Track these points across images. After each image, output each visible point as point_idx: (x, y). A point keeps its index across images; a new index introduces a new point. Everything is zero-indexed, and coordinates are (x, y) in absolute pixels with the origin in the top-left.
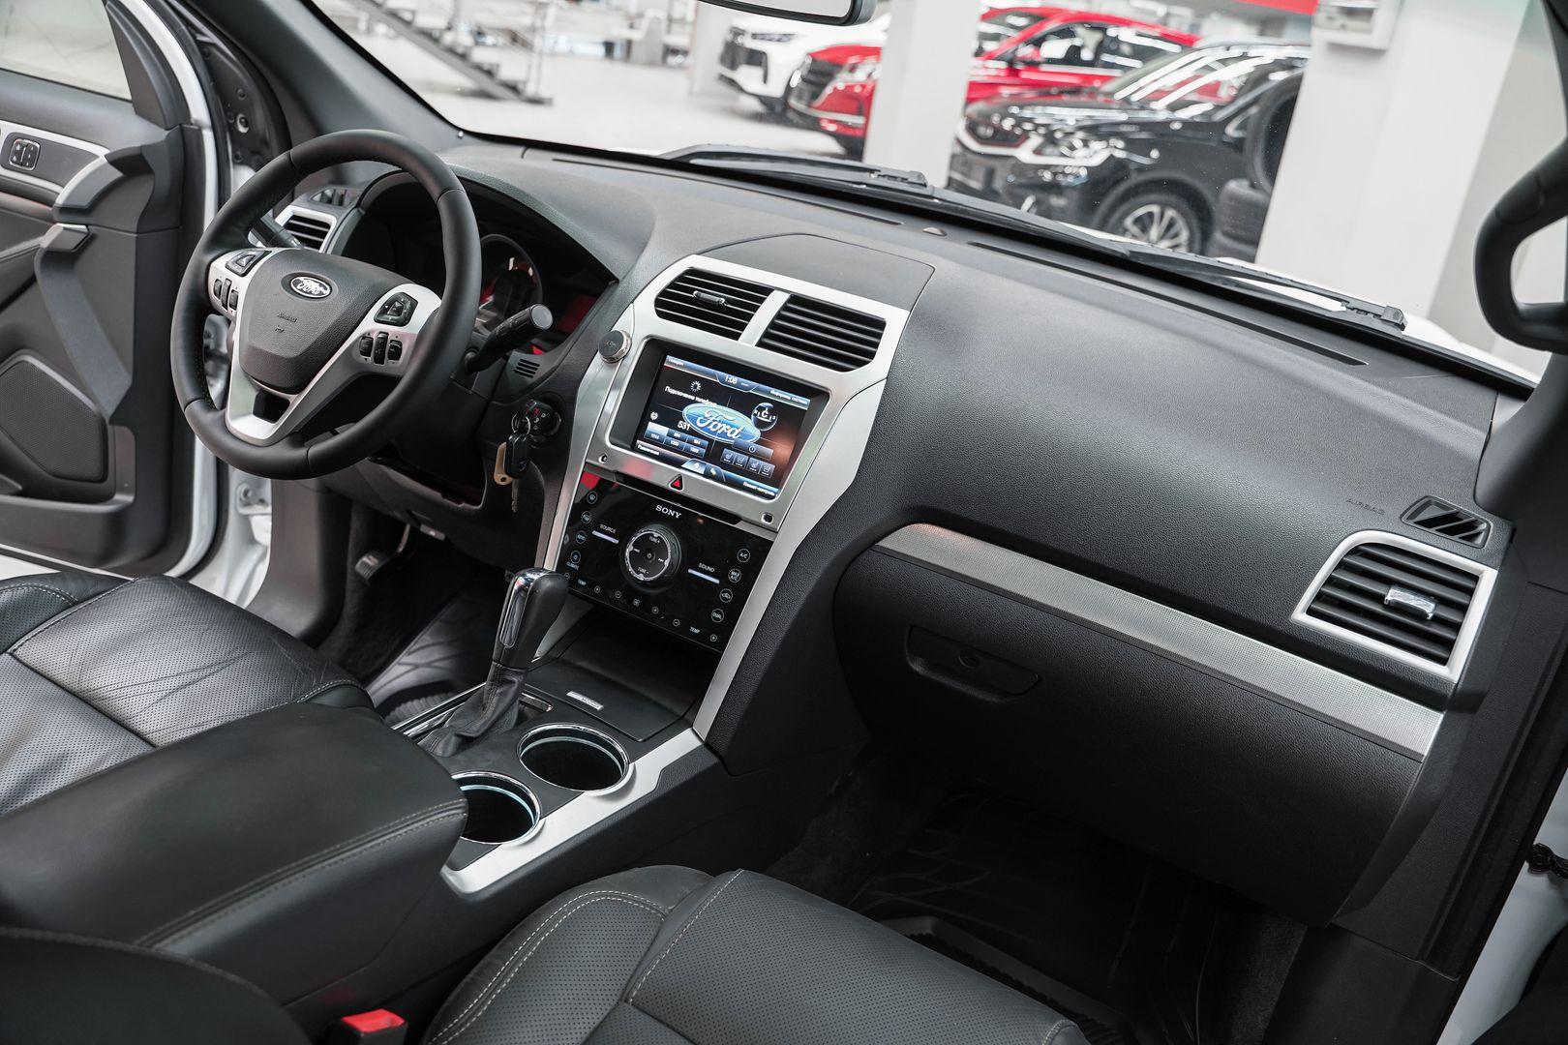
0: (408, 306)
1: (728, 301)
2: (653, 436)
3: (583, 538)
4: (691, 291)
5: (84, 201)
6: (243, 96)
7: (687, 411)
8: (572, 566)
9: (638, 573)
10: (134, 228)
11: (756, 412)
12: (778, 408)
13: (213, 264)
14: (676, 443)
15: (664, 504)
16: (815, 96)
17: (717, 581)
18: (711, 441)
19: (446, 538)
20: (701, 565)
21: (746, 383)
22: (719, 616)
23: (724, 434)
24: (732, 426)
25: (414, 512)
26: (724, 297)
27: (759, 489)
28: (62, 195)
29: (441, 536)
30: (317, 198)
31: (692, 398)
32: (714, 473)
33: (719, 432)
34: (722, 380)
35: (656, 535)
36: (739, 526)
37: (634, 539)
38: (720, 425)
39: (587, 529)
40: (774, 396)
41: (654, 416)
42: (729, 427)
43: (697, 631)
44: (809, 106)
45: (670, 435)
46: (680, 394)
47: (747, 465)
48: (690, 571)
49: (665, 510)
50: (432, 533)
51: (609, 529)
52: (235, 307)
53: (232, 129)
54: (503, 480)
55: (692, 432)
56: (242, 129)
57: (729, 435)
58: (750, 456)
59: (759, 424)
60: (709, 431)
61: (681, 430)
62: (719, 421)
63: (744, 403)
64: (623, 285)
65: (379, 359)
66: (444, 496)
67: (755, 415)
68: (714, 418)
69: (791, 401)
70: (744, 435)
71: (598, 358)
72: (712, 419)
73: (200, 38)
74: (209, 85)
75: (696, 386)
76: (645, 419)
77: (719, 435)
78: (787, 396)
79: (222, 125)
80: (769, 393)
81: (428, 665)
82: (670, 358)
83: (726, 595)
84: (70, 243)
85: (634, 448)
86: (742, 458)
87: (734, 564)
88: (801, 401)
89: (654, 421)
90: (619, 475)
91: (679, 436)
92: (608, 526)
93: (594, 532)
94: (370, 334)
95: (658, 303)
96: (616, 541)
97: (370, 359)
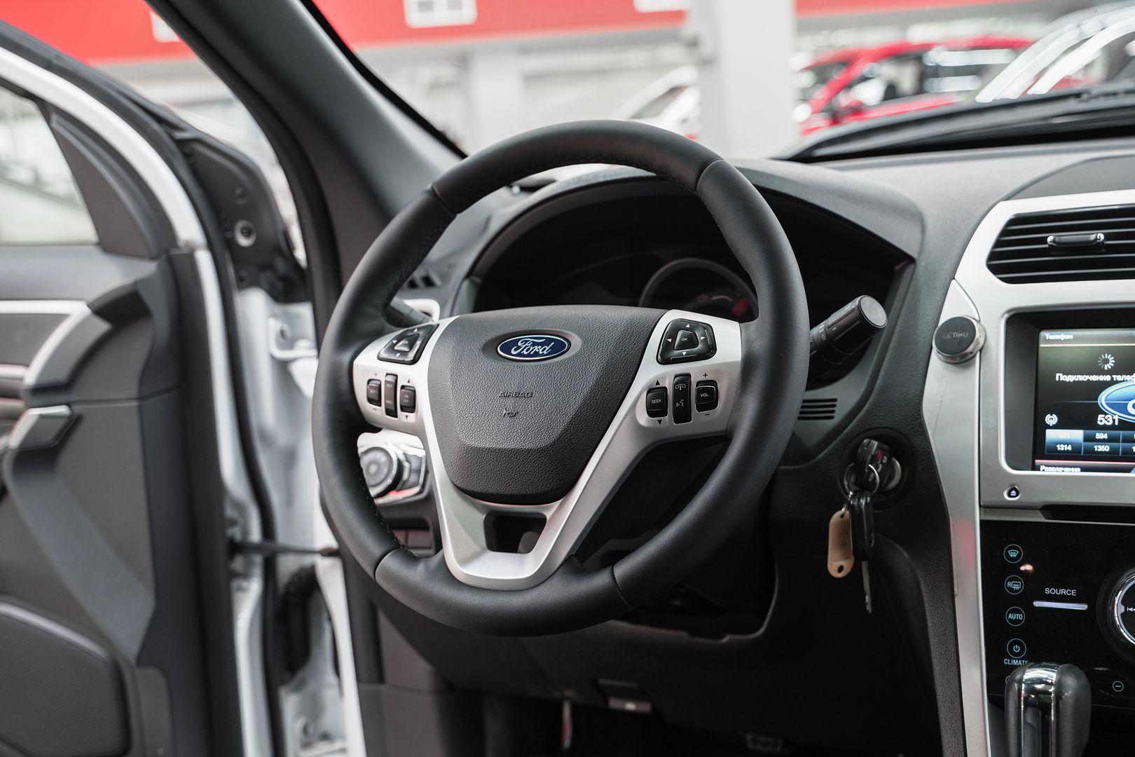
1: (1107, 236)
2: (1061, 448)
3: (1019, 616)
5: (62, 375)
6: (242, 196)
7: (1103, 399)
8: (1014, 663)
10: (133, 392)
13: (356, 362)
14: (1104, 448)
19: (654, 707)
25: (602, 681)
26: (1103, 233)
28: (29, 375)
29: (646, 707)
31: (1108, 378)
37: (1121, 594)
39: (1024, 601)
41: (1051, 419)
45: (1086, 439)
46: (1082, 378)
50: (630, 706)
51: (1063, 591)
53: (231, 244)
54: (841, 569)
55: (1126, 425)
56: (244, 242)
61: (1104, 428)
64: (921, 264)
65: (682, 415)
66: (693, 632)
71: (936, 362)
73: (179, 135)
74: (196, 192)
75: (1107, 361)
76: (1040, 428)
82: (1047, 335)
89: (1054, 427)
90: (1052, 509)
91: (1105, 436)
92: (1059, 588)
93: (1037, 604)
94: (658, 383)
95: (994, 269)
96: (1083, 607)
97: (668, 419)
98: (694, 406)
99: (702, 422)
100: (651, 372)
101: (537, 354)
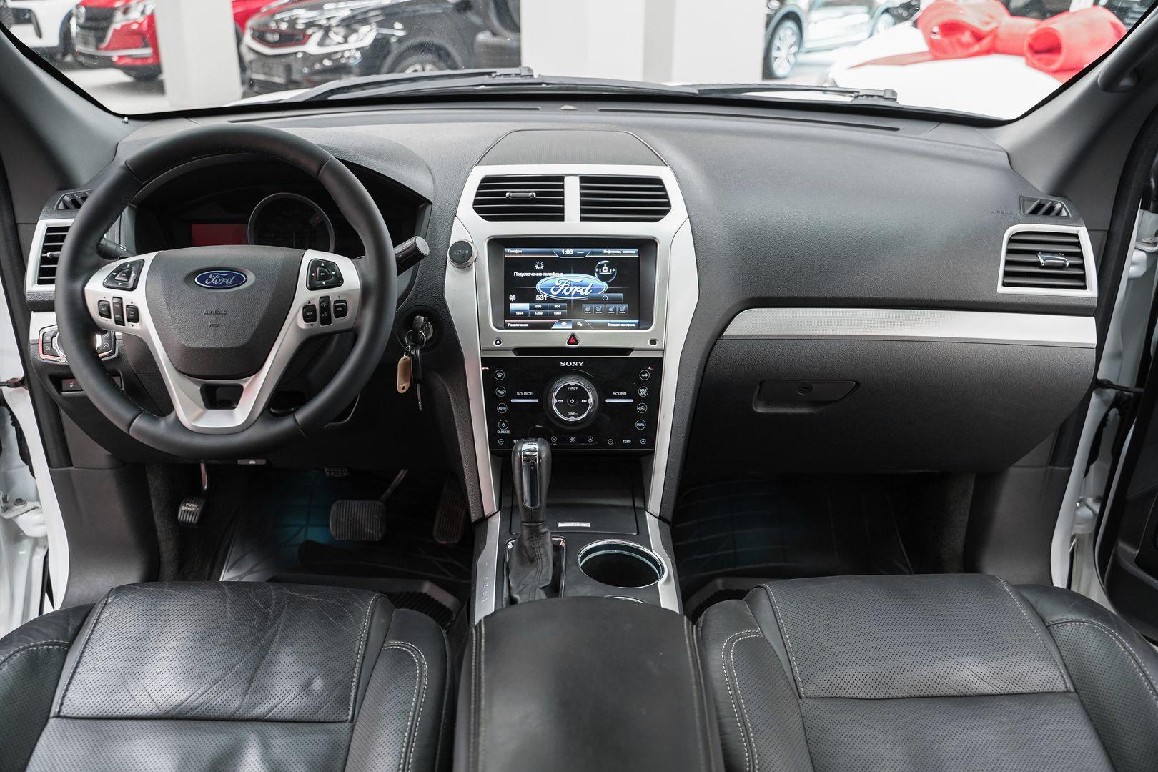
0: (331, 270)
1: (538, 194)
2: (518, 313)
3: (504, 408)
4: (504, 194)
7: (538, 286)
8: (503, 432)
9: (569, 417)
11: (597, 270)
12: (613, 262)
13: (86, 288)
14: (540, 313)
15: (566, 360)
17: (631, 401)
18: (569, 302)
19: (267, 462)
20: (615, 394)
21: (580, 251)
22: (642, 425)
23: (577, 294)
24: (582, 286)
26: (535, 192)
27: (622, 325)
29: (262, 462)
31: (540, 274)
32: (581, 325)
33: (573, 293)
34: (560, 254)
35: (572, 384)
36: (632, 355)
37: (554, 395)
38: (571, 289)
39: (506, 400)
40: (607, 254)
42: (579, 288)
43: (629, 442)
45: (531, 308)
46: (527, 274)
47: (605, 310)
48: (608, 401)
49: (569, 364)
50: (253, 462)
51: (526, 394)
54: (404, 388)
55: (549, 300)
57: (582, 293)
58: (605, 303)
59: (603, 278)
60: (564, 295)
61: (540, 302)
62: (570, 286)
63: (586, 266)
64: (437, 203)
65: (325, 321)
67: (598, 272)
68: (564, 284)
69: (622, 254)
70: (594, 289)
71: (450, 267)
72: (563, 286)
75: (539, 266)
76: (507, 302)
77: (574, 296)
78: (618, 251)
80: (602, 253)
82: (509, 250)
83: (642, 408)
85: (506, 327)
86: (600, 307)
87: (641, 383)
88: (631, 252)
89: (514, 302)
90: (518, 351)
91: (540, 306)
92: (524, 392)
93: (512, 401)
94: (309, 302)
95: (478, 211)
96: (537, 401)
97: (317, 323)
98: (333, 315)
99: (337, 323)
100: (304, 295)
101: (224, 284)
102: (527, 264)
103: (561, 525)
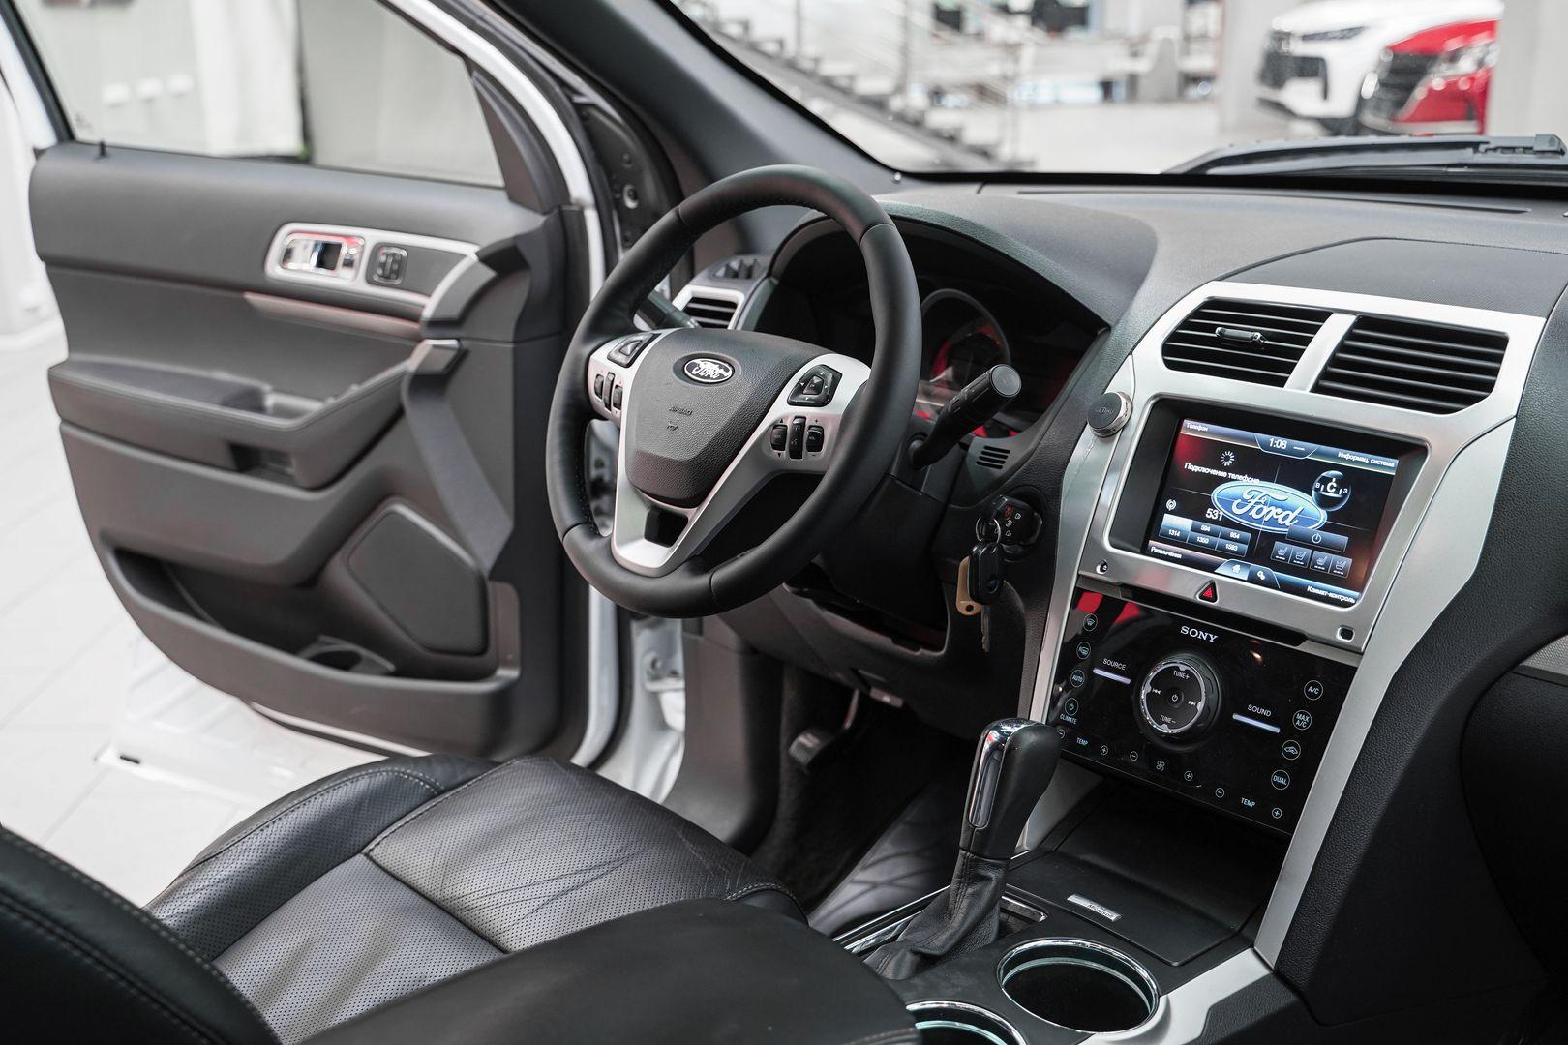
0: (830, 379)
1: (1266, 336)
2: (1172, 533)
3: (1081, 680)
4: (1212, 329)
5: (454, 312)
6: (629, 162)
7: (1217, 493)
8: (1068, 719)
9: (1161, 723)
10: (510, 336)
11: (1318, 485)
12: (1351, 477)
13: (592, 357)
14: (1204, 540)
15: (1191, 625)
16: (1400, 104)
17: (1277, 730)
18: (1254, 532)
19: (905, 705)
20: (1250, 708)
21: (1300, 446)
22: (1282, 781)
23: (1273, 521)
24: (1284, 509)
25: (861, 671)
26: (1260, 331)
27: (1331, 595)
28: (429, 306)
29: (898, 702)
30: (721, 272)
31: (1224, 474)
32: (1263, 577)
33: (1266, 519)
34: (1265, 445)
35: (1183, 668)
36: (1302, 648)
37: (1152, 675)
38: (1266, 509)
39: (1087, 666)
40: (1344, 459)
41: (1171, 505)
42: (1279, 510)
43: (1251, 804)
44: (1393, 119)
45: (1195, 529)
46: (1204, 470)
47: (1310, 562)
48: (1236, 717)
49: (1194, 633)
50: (886, 699)
51: (1116, 664)
52: (619, 406)
53: (619, 204)
54: (969, 608)
55: (1227, 522)
56: (631, 204)
57: (1280, 522)
58: (1314, 548)
59: (1323, 502)
60: (1251, 519)
61: (1210, 521)
62: (1265, 504)
63: (1300, 474)
64: (1116, 333)
65: (796, 453)
66: (896, 642)
67: (1317, 490)
68: (1257, 500)
69: (1369, 464)
70: (1303, 519)
71: (1087, 435)
72: (1254, 501)
73: (578, 99)
74: (590, 155)
75: (1227, 459)
76: (1158, 511)
77: (1267, 523)
78: (1362, 458)
79: (607, 202)
80: (1335, 457)
81: (890, 883)
82: (1188, 423)
83: (1291, 750)
84: (440, 364)
85: (1145, 550)
86: (1303, 553)
87: (1302, 704)
88: (1385, 463)
89: (1172, 512)
90: (1131, 589)
91: (1208, 529)
92: (1114, 660)
93: (1095, 670)
94: (782, 421)
95: (1166, 351)
96: (1127, 681)
97: (784, 453)
98: (805, 446)
99: (809, 461)
102: (1211, 452)
103: (1073, 899)
